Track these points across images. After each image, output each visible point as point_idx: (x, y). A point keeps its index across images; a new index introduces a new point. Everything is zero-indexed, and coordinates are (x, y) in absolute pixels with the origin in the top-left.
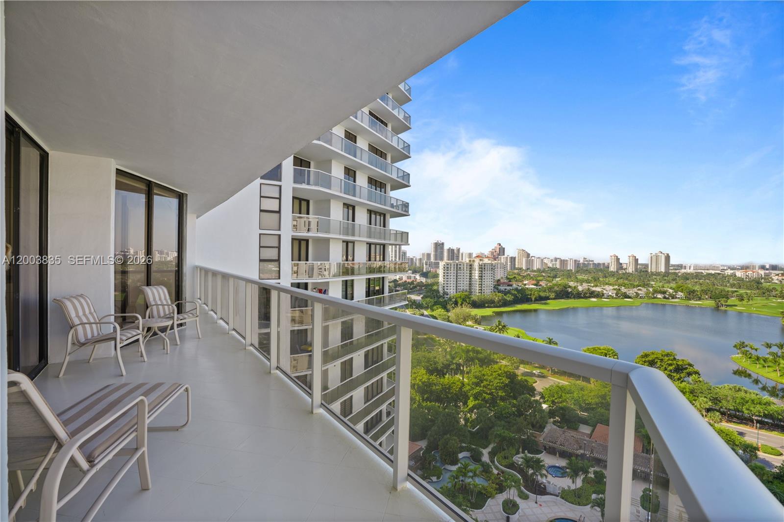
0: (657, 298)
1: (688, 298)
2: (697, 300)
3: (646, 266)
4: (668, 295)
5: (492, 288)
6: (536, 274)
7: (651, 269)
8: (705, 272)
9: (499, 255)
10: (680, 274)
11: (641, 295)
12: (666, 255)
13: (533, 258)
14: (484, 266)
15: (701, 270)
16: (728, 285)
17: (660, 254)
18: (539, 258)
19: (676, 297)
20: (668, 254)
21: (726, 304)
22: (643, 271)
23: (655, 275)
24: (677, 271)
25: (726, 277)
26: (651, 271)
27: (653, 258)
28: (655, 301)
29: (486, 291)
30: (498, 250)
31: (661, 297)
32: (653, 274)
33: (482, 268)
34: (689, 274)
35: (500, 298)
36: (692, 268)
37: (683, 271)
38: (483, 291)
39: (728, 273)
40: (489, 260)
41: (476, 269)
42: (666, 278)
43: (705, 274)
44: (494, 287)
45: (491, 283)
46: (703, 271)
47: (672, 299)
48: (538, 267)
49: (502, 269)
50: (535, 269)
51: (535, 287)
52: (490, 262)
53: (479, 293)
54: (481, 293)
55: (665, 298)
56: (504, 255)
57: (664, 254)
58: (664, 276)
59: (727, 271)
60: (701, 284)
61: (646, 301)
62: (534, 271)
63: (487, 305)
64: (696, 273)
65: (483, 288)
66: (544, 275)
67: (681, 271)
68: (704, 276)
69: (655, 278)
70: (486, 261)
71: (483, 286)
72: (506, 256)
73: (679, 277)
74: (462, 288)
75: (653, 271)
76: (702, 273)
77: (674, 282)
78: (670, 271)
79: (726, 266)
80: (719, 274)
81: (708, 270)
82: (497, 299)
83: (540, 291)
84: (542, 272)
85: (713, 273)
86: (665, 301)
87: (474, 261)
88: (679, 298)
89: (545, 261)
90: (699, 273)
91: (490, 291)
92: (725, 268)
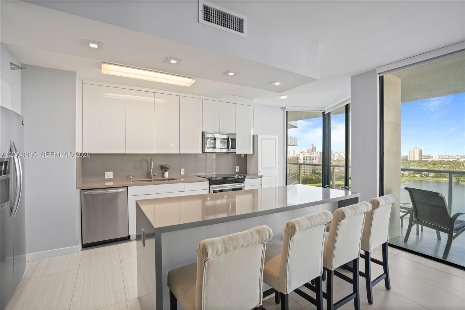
0: (416, 177)
1: (437, 176)
2: (443, 178)
3: (407, 157)
4: (424, 175)
5: (311, 171)
6: (336, 162)
7: (410, 159)
8: (446, 160)
9: (312, 151)
10: (429, 162)
11: (405, 175)
12: (419, 149)
13: (334, 153)
14: (306, 158)
15: (443, 158)
16: (463, 168)
17: (416, 149)
18: (337, 153)
19: (429, 176)
20: (421, 149)
21: (464, 180)
22: (405, 160)
23: (413, 162)
24: (427, 160)
25: (460, 163)
26: (410, 160)
27: (411, 151)
28: (415, 179)
29: (307, 173)
30: (311, 148)
31: (419, 176)
32: (411, 161)
33: (305, 160)
34: (435, 161)
35: (317, 178)
36: (437, 157)
37: (431, 159)
38: (306, 173)
39: (461, 160)
40: (308, 154)
41: (301, 160)
42: (420, 164)
43: (446, 161)
44: (312, 171)
45: (310, 168)
46: (445, 159)
47: (426, 177)
48: (337, 158)
49: (316, 160)
50: (335, 159)
51: (337, 170)
52: (309, 156)
53: (303, 174)
54: (305, 174)
55: (421, 176)
56: (315, 151)
57: (418, 149)
58: (419, 163)
59: (461, 159)
60: (445, 168)
61: (409, 178)
62: (335, 161)
63: (308, 182)
64: (439, 160)
65: (306, 172)
66: (341, 163)
67: (429, 159)
68: (446, 163)
69: (413, 164)
70: (307, 155)
71: (306, 170)
72: (317, 152)
73: (428, 163)
74: (292, 172)
75: (411, 160)
76: (444, 160)
77: (426, 167)
78: (423, 160)
79: (460, 156)
80: (455, 161)
81: (448, 158)
82: (314, 178)
83: (341, 173)
84: (340, 162)
85: (451, 160)
86: (422, 179)
87: (299, 155)
88: (430, 177)
89: (341, 154)
90: (442, 160)
91: (310, 173)
92: (459, 157)
